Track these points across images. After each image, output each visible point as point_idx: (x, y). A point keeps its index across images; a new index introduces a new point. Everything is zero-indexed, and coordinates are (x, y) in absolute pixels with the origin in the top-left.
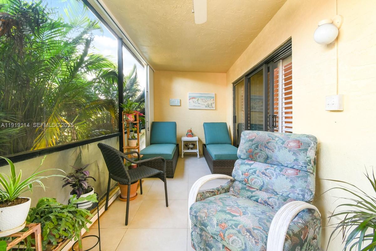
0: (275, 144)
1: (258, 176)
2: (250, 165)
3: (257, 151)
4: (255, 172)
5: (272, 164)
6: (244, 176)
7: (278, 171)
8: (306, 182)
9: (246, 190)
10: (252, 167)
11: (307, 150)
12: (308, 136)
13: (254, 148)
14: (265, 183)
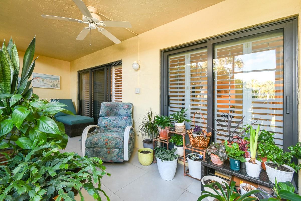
0: (119, 107)
1: (112, 122)
2: (108, 118)
3: (111, 111)
4: (110, 121)
5: (118, 116)
6: (105, 124)
7: (120, 118)
8: (130, 120)
9: (107, 130)
10: (109, 119)
11: (130, 108)
12: (130, 103)
13: (109, 110)
14: (116, 124)
